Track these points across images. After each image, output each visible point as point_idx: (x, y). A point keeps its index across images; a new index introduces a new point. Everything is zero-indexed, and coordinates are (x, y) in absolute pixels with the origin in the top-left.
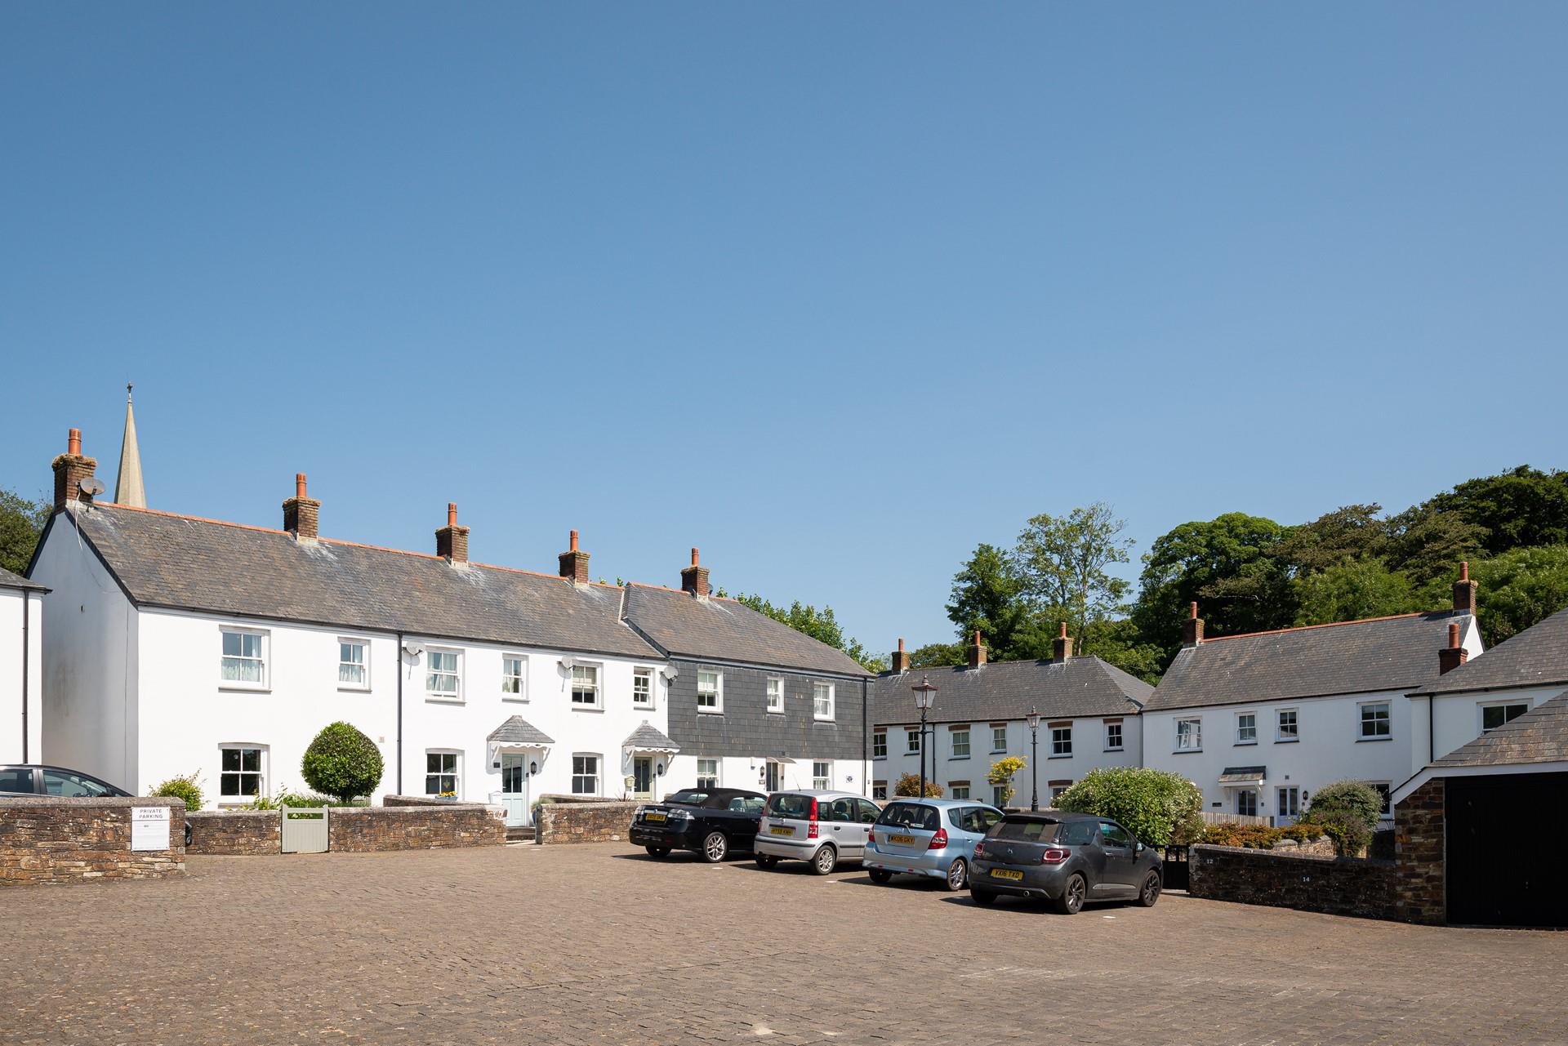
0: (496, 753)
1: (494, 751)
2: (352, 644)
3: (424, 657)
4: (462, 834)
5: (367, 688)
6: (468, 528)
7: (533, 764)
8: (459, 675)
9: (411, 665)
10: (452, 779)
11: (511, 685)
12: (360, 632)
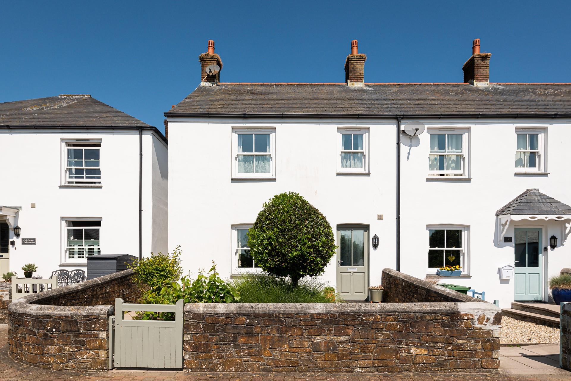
0: (506, 227)
1: (504, 226)
2: (353, 133)
3: (425, 137)
4: (413, 351)
5: (367, 172)
6: (489, 54)
7: (553, 238)
8: (465, 153)
9: (411, 146)
10: (457, 254)
11: (526, 159)
12: (358, 120)
